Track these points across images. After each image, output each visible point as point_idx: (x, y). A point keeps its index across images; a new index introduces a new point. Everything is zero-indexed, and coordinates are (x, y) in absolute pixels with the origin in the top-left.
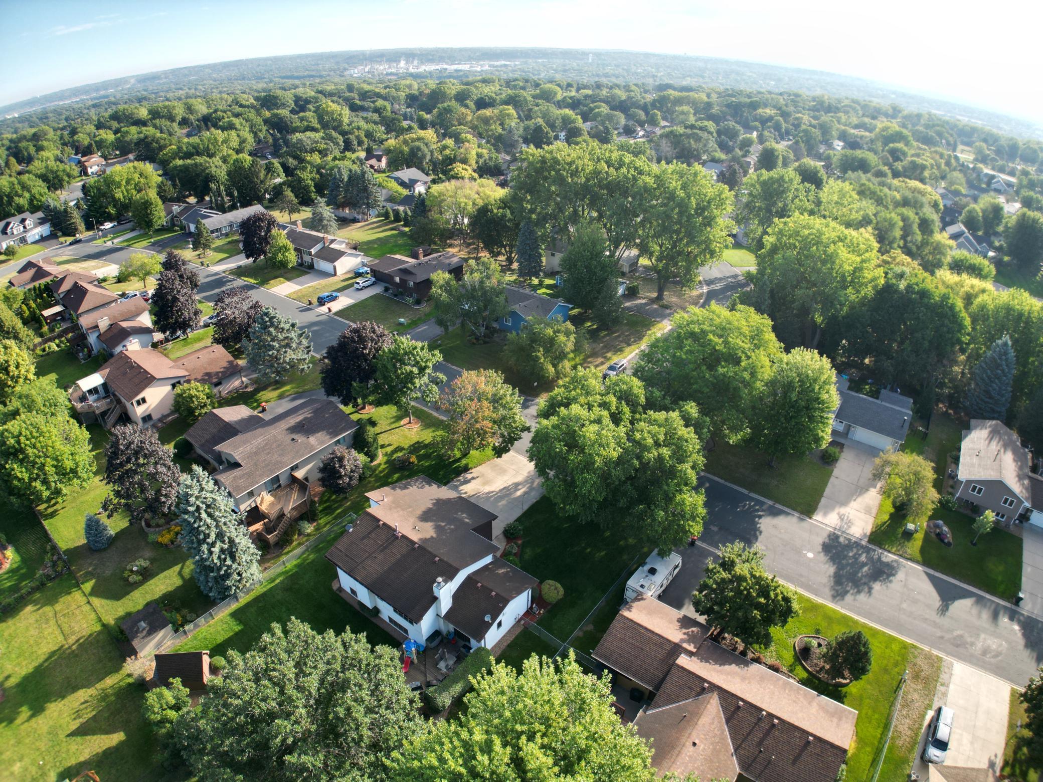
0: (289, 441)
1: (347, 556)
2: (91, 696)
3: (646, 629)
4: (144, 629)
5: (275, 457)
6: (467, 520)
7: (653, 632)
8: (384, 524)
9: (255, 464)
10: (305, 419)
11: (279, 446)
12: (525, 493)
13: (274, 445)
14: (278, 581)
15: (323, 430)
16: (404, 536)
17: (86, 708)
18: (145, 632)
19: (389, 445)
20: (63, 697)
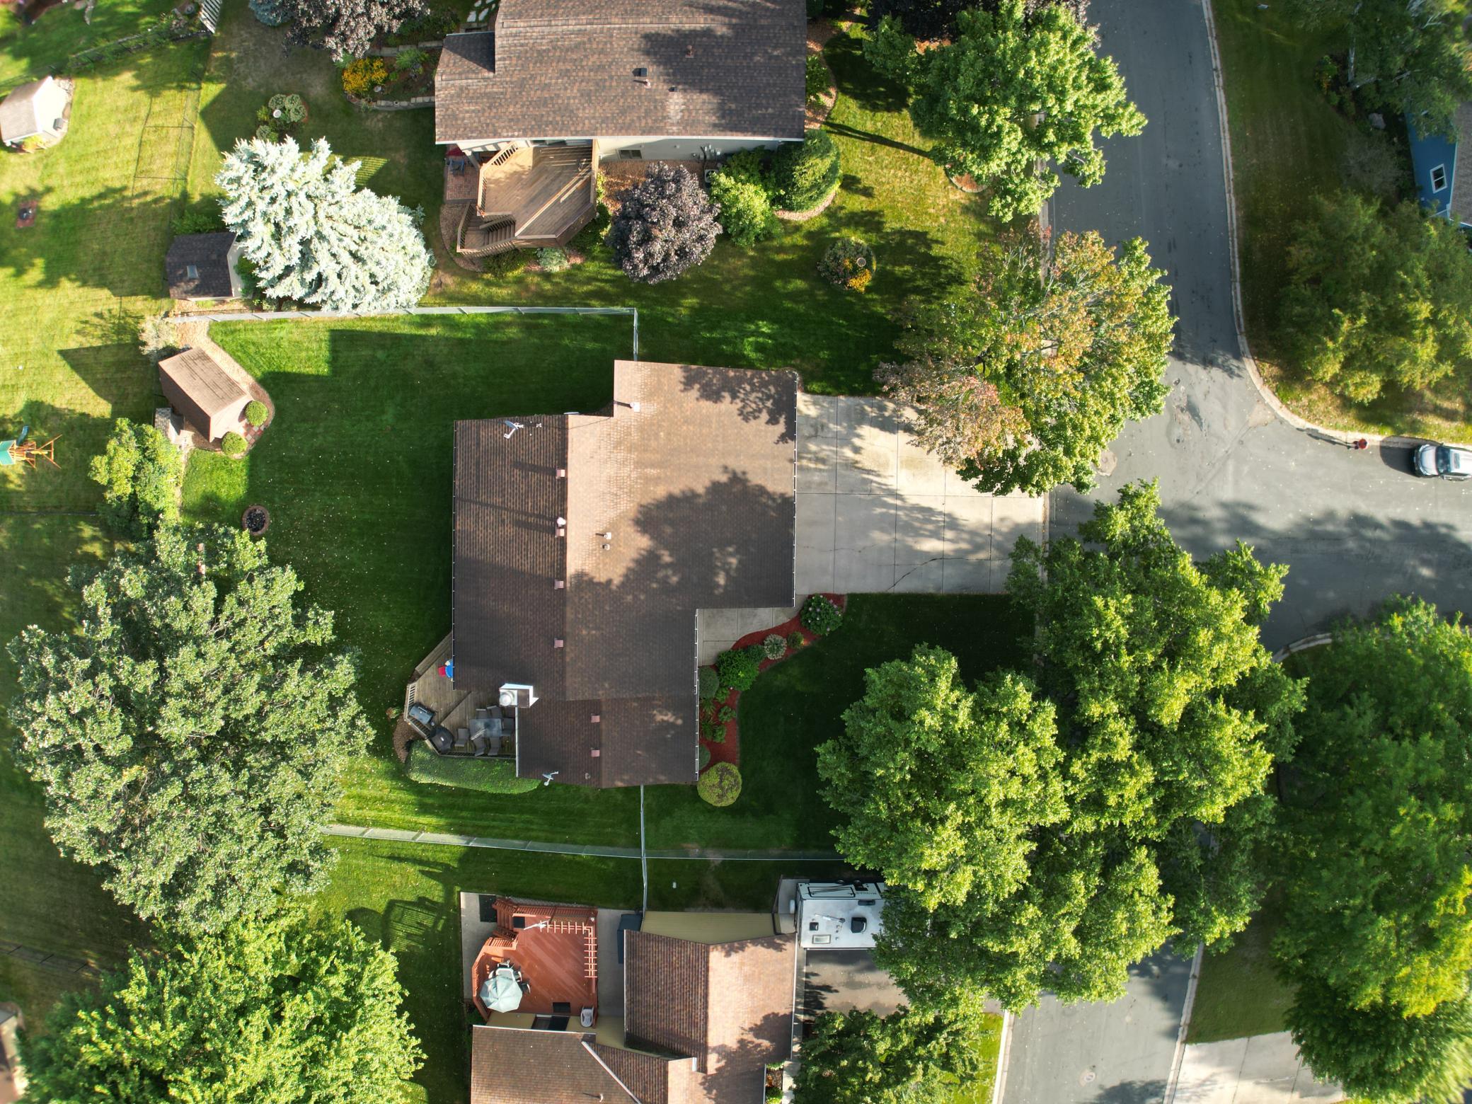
0: (629, 70)
1: (478, 464)
2: (110, 311)
3: (706, 995)
4: (192, 280)
5: (571, 95)
6: (721, 580)
7: (706, 1007)
8: (564, 481)
9: (522, 84)
10: (708, 33)
11: (601, 68)
12: (941, 558)
13: (593, 60)
14: (433, 331)
15: (717, 92)
16: (563, 542)
17: (96, 326)
18: (192, 285)
19: (867, 192)
20: (85, 284)
